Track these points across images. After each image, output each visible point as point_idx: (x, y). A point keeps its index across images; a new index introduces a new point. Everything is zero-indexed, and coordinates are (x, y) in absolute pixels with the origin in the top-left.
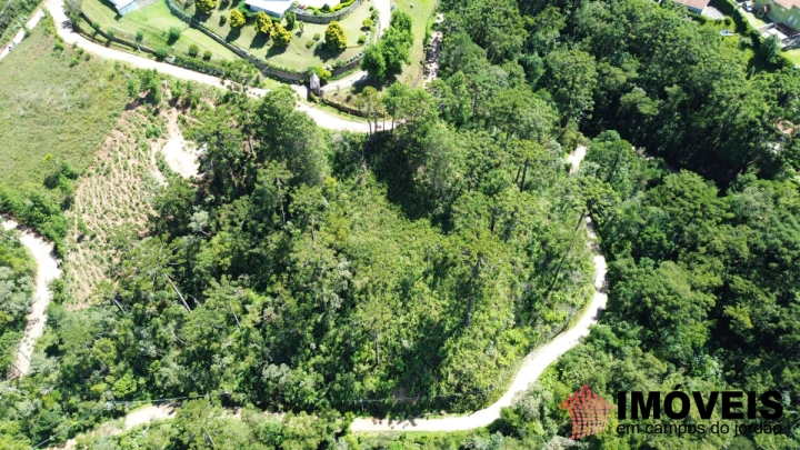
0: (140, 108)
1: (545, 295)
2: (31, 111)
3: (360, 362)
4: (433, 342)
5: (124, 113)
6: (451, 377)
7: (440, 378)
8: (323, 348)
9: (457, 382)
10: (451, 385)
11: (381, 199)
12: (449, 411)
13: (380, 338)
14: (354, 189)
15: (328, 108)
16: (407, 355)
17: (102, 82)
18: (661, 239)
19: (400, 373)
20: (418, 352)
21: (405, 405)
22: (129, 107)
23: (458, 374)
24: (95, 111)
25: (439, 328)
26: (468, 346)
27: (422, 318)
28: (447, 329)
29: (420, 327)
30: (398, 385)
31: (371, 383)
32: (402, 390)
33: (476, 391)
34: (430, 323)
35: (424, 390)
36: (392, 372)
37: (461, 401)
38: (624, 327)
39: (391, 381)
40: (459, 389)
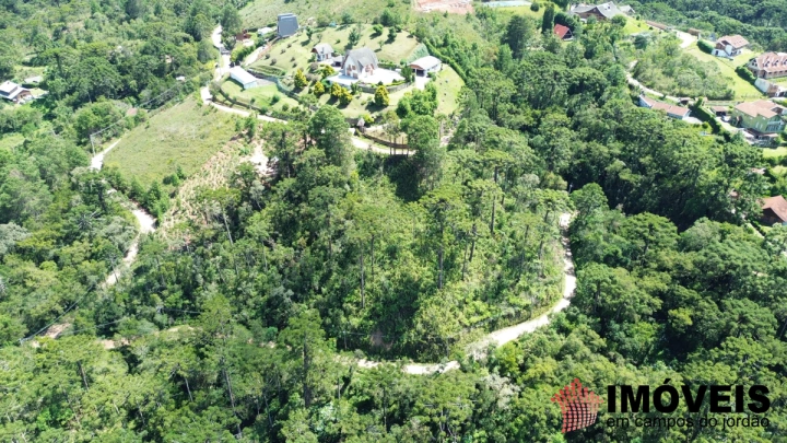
0: (241, 140)
1: (513, 286)
2: (169, 138)
3: (350, 302)
4: (409, 294)
5: (229, 143)
6: (419, 326)
7: (411, 326)
8: (324, 290)
9: (424, 331)
10: (419, 333)
11: (390, 195)
12: (417, 361)
13: (368, 286)
14: (372, 185)
15: (367, 140)
16: (387, 303)
17: (221, 124)
18: (617, 252)
19: (379, 316)
20: (396, 300)
21: (380, 348)
22: (233, 139)
23: (425, 324)
24: (210, 141)
25: (417, 286)
26: (438, 304)
27: (403, 275)
28: (422, 286)
29: (401, 281)
30: (376, 326)
31: (355, 322)
32: (379, 333)
33: (439, 341)
34: (409, 281)
35: (398, 335)
36: (373, 315)
37: (427, 350)
38: (575, 311)
39: (371, 322)
40: (425, 337)
